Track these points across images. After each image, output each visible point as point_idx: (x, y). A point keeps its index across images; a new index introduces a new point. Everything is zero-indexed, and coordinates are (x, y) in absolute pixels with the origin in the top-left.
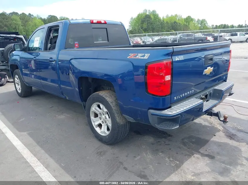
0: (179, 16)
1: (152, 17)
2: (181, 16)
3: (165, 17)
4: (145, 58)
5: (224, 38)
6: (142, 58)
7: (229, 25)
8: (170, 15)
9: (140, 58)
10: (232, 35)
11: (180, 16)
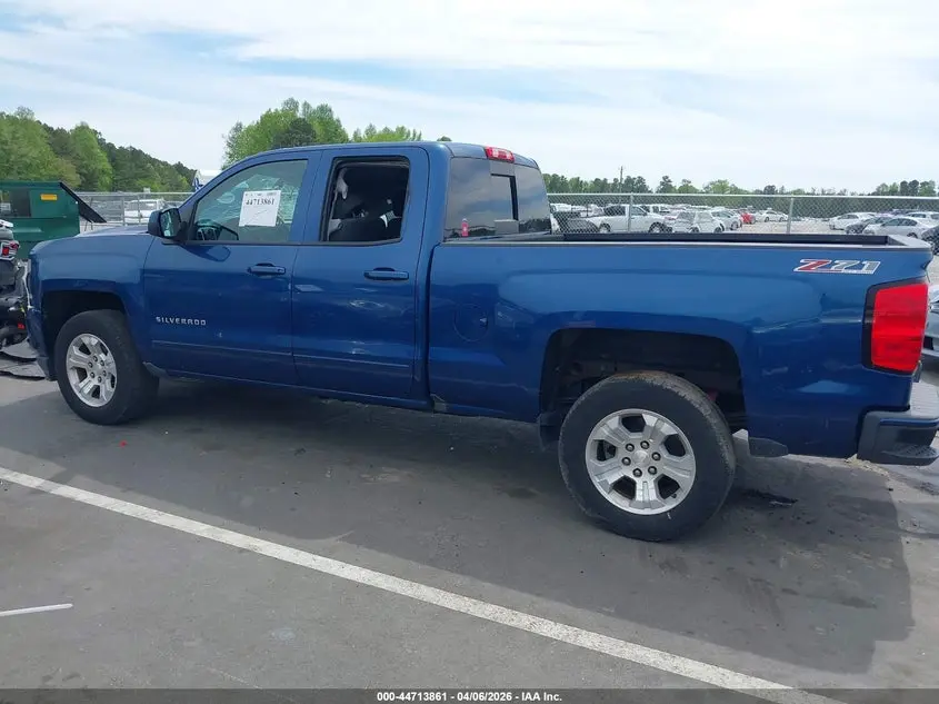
0: (412, 136)
1: (317, 128)
2: (418, 134)
3: (362, 134)
4: (864, 271)
5: (587, 219)
6: (855, 272)
7: (568, 179)
8: (379, 129)
9: (843, 271)
10: (610, 212)
11: (414, 135)
